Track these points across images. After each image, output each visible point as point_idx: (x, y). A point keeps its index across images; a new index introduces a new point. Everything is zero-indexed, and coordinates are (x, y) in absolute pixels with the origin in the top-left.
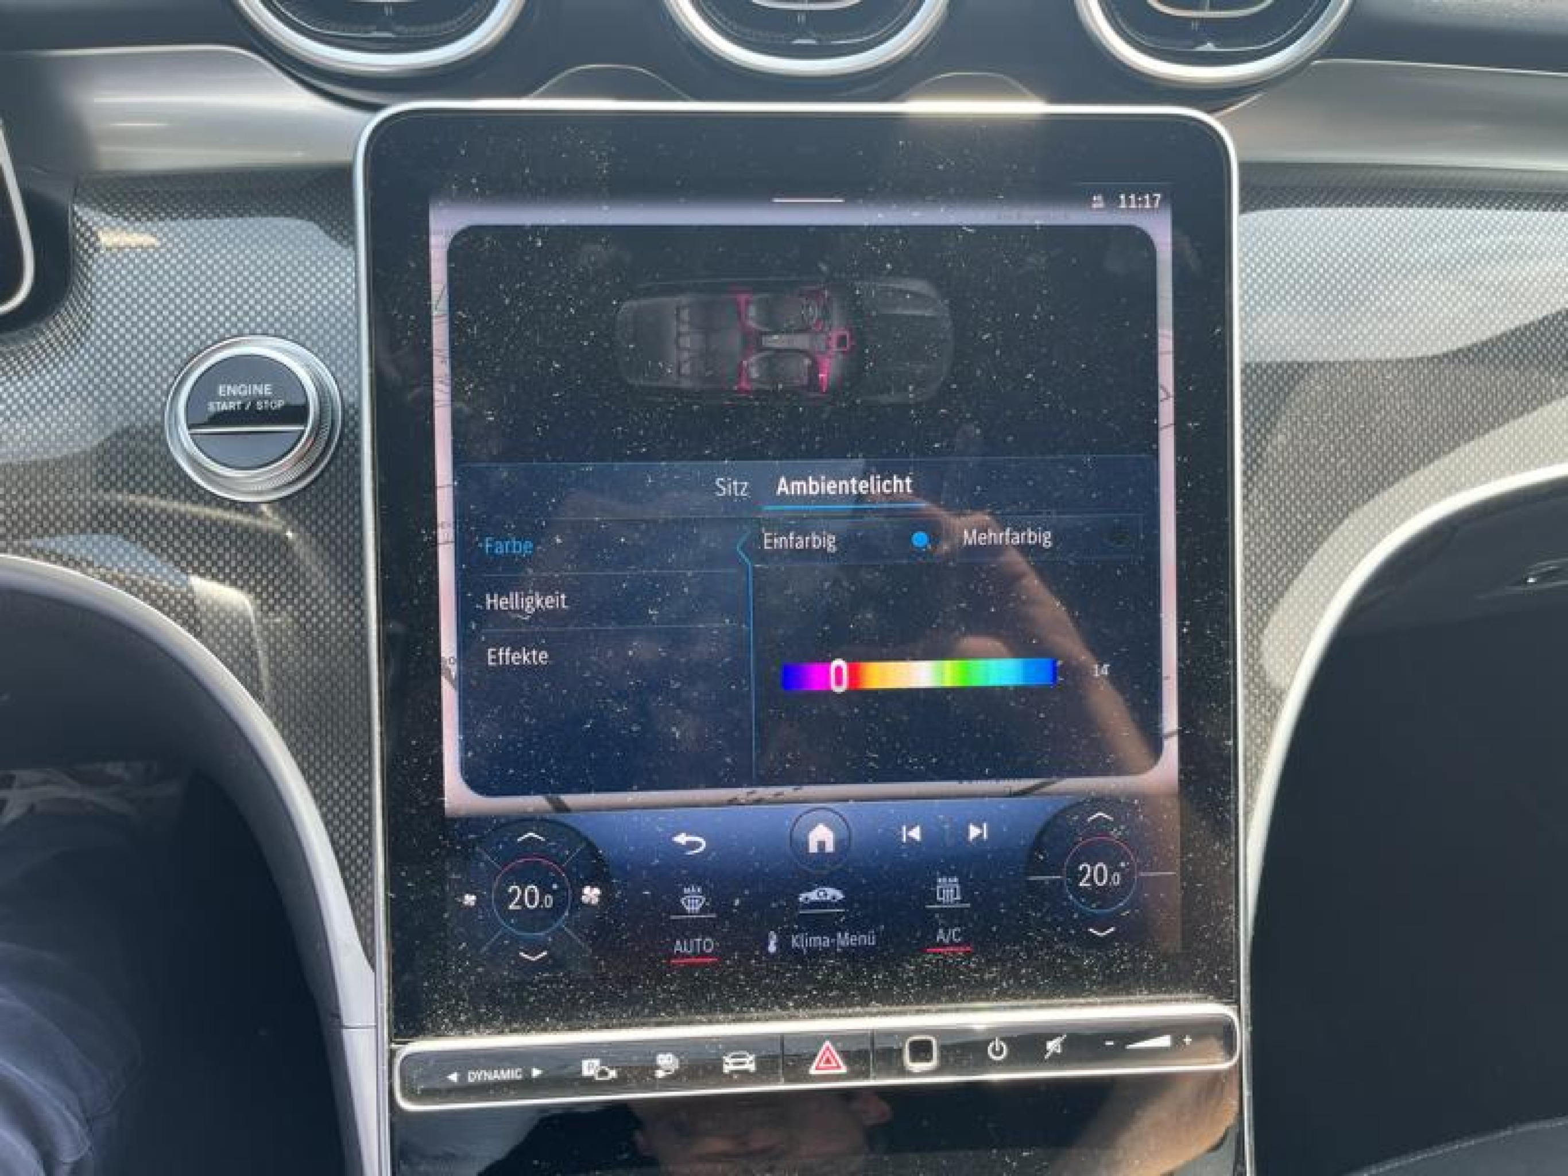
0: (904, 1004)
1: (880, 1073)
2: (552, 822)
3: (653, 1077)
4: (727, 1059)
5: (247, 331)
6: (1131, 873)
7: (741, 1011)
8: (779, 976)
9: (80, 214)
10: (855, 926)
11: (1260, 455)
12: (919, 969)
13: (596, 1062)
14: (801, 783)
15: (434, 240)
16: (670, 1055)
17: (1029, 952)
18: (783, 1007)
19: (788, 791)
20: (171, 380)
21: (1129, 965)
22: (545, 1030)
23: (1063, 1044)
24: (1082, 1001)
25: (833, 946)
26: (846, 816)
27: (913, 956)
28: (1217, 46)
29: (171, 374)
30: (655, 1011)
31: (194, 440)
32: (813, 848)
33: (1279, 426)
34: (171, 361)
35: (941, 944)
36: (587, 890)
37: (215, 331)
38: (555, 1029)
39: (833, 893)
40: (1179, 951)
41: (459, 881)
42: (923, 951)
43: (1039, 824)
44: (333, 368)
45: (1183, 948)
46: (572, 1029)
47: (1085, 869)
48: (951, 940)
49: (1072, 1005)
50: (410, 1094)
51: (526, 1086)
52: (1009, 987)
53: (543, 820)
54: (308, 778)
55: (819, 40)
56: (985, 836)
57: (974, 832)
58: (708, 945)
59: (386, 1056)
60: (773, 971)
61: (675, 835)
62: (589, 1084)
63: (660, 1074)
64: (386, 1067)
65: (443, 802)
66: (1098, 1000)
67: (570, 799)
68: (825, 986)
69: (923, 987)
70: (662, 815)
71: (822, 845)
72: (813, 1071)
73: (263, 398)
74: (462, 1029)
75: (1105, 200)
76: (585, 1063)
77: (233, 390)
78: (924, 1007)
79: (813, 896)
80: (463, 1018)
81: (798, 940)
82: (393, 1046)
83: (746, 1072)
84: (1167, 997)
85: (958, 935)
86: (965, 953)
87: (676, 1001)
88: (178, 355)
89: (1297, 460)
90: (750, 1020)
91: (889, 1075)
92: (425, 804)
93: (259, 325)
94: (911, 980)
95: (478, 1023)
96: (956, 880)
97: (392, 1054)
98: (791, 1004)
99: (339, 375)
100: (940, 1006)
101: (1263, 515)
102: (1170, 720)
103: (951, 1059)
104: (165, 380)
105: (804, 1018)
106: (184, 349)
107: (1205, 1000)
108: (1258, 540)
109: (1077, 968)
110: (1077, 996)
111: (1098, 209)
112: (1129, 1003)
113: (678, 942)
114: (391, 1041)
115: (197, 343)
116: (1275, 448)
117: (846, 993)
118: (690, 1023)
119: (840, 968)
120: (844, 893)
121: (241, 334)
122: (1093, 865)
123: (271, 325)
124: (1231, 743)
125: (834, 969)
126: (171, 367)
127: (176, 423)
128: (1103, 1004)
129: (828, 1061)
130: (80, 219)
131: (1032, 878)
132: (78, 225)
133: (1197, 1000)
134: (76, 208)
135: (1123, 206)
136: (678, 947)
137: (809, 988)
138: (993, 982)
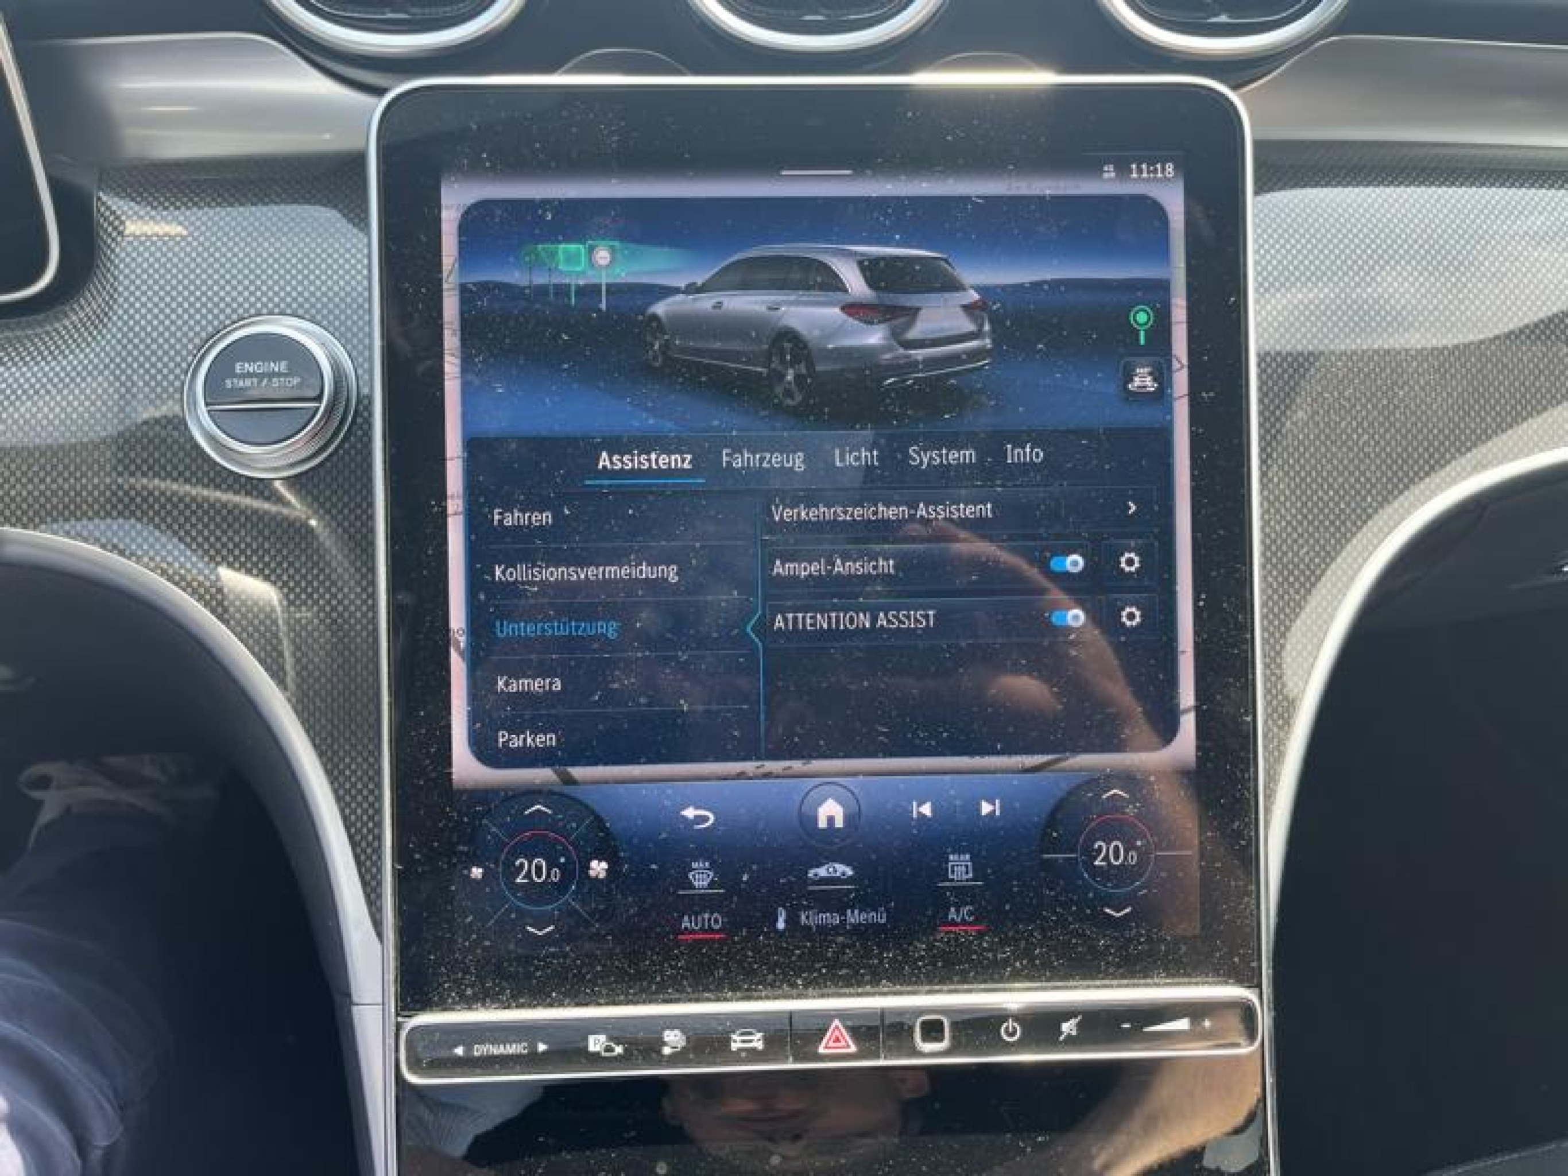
0: (916, 983)
1: (890, 1053)
2: (561, 795)
3: (659, 1052)
4: (734, 1037)
5: (265, 311)
6: (1147, 853)
7: (747, 990)
8: (788, 953)
9: (104, 198)
10: (865, 903)
11: (1278, 431)
12: (930, 947)
13: (602, 1038)
14: (811, 757)
15: (445, 214)
16: (677, 1032)
17: (1043, 930)
18: (794, 985)
19: (797, 765)
20: (190, 358)
21: (1146, 947)
22: (551, 1005)
23: (1079, 1026)
24: (1098, 983)
25: (843, 922)
26: (856, 791)
27: (924, 934)
28: (1230, 17)
29: (190, 352)
30: (662, 988)
31: (211, 417)
32: (822, 824)
33: (1298, 400)
34: (191, 340)
35: (953, 923)
36: (594, 864)
37: (234, 311)
38: (561, 1005)
39: (843, 870)
40: (1197, 932)
41: (467, 854)
42: (934, 930)
43: (1052, 802)
44: (349, 347)
45: (1203, 928)
46: (578, 1005)
47: (1100, 847)
48: (963, 919)
49: (1088, 987)
50: (415, 1065)
51: (531, 1061)
52: (1024, 967)
53: (551, 793)
54: (321, 754)
55: (828, 16)
56: (998, 813)
57: (986, 808)
58: (716, 921)
59: (394, 1028)
60: (782, 948)
61: (684, 809)
62: (596, 1060)
63: (667, 1051)
64: (392, 1041)
65: (450, 774)
66: (1115, 982)
67: (577, 772)
68: (834, 965)
69: (935, 965)
70: (669, 789)
71: (831, 820)
72: (821, 1050)
73: (279, 375)
74: (469, 1003)
75: (1117, 169)
76: (592, 1039)
77: (249, 367)
78: (937, 987)
79: (822, 872)
80: (469, 992)
81: (807, 917)
82: (400, 1019)
83: (754, 1050)
84: (1186, 980)
85: (970, 913)
86: (978, 931)
87: (683, 977)
88: (197, 334)
89: (1318, 437)
90: (759, 998)
91: (899, 1056)
92: (433, 775)
93: (277, 305)
94: (922, 958)
95: (484, 998)
96: (968, 857)
97: (399, 1027)
98: (799, 982)
99: (354, 353)
100: (952, 987)
101: (1283, 492)
102: (1187, 695)
103: (964, 1040)
104: (184, 359)
105: (814, 997)
106: (203, 328)
107: (1227, 983)
108: (1278, 517)
109: (1092, 949)
110: (1093, 978)
111: (1110, 179)
112: (1146, 985)
113: (686, 918)
114: (398, 1015)
115: (216, 323)
116: (1295, 424)
117: (857, 972)
118: (697, 1000)
119: (852, 946)
120: (853, 869)
121: (259, 314)
122: (1108, 844)
123: (289, 305)
124: (1249, 719)
125: (844, 946)
126: (190, 347)
127: (195, 403)
128: (1119, 986)
129: (837, 1040)
130: (104, 204)
131: (1046, 856)
132: (102, 209)
133: (1216, 984)
134: (101, 194)
135: (1135, 175)
136: (686, 923)
137: (817, 966)
138: (1006, 962)
